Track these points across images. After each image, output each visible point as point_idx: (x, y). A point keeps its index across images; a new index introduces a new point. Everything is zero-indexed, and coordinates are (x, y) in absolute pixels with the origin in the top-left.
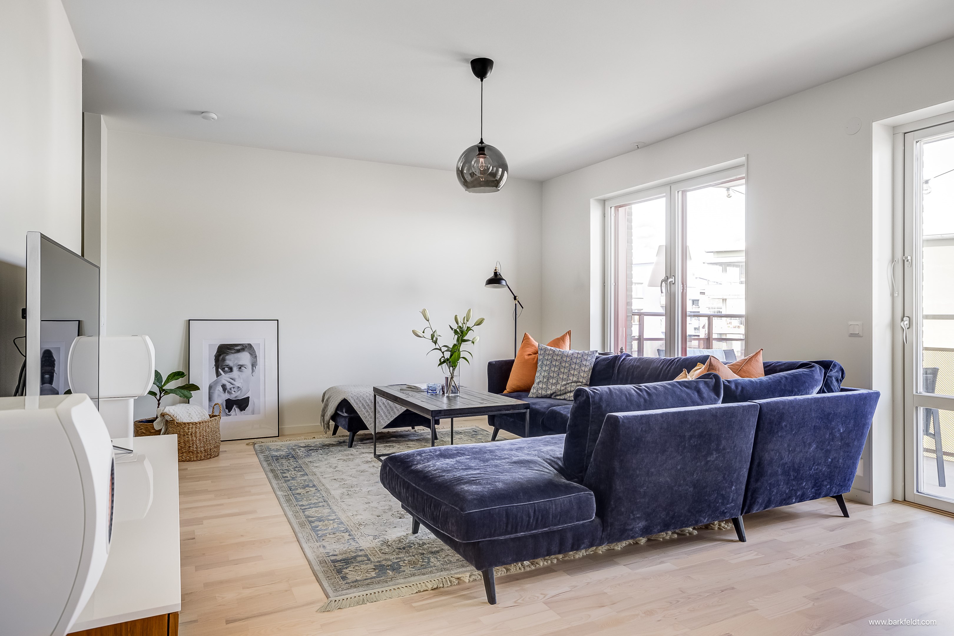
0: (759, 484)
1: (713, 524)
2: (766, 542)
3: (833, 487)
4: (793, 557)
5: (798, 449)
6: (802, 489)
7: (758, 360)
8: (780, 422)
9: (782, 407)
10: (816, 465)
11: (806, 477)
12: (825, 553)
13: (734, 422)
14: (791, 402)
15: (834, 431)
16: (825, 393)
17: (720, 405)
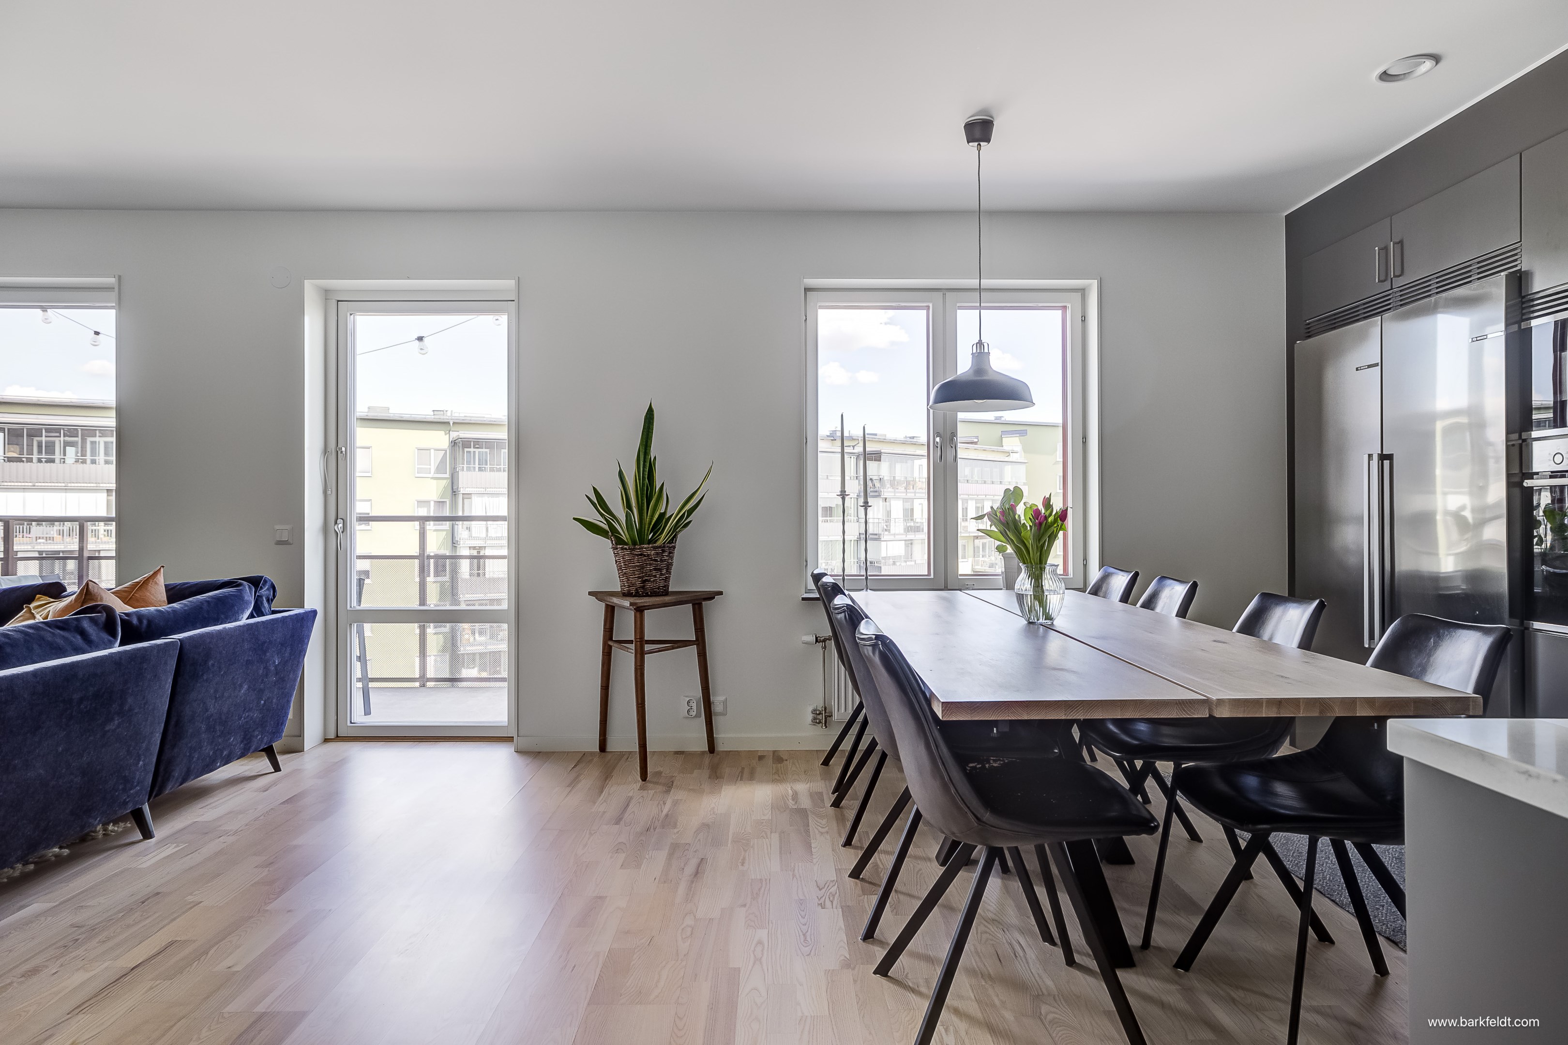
0: (176, 750)
1: (95, 832)
2: (184, 828)
3: (264, 737)
4: (227, 833)
5: (226, 694)
6: (229, 746)
7: (158, 582)
8: (206, 661)
9: (208, 640)
10: (247, 712)
11: (235, 729)
12: (264, 816)
13: (145, 669)
14: (219, 632)
15: (268, 664)
16: (255, 617)
17: (116, 649)
